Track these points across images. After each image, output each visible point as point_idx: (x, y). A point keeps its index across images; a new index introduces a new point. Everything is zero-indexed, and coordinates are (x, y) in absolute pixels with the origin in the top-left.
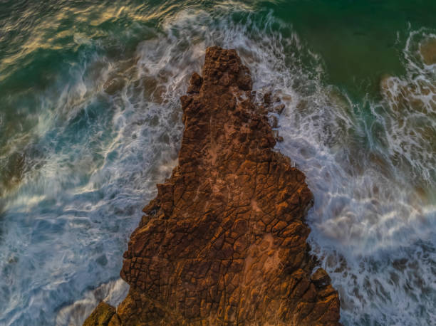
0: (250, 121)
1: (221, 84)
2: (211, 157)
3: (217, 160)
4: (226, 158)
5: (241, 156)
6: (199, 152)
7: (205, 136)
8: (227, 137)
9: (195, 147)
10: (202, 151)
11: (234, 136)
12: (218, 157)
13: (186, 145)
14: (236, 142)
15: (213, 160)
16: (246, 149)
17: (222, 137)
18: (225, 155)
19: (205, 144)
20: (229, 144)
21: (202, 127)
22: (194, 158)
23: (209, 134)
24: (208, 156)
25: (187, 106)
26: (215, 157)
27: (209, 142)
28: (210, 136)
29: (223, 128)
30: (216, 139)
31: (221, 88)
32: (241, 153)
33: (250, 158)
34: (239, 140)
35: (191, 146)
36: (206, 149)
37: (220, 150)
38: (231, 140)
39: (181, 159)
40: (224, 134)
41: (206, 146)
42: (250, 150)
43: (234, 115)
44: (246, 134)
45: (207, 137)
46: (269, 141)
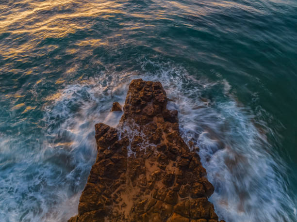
0: (178, 158)
1: (145, 114)
2: (124, 205)
3: (133, 210)
4: (145, 208)
5: (166, 207)
6: (108, 196)
7: (120, 174)
8: (148, 178)
9: (105, 189)
10: (112, 195)
11: (157, 177)
12: (135, 205)
13: (92, 184)
14: (160, 185)
15: (127, 211)
16: (174, 196)
17: (141, 177)
18: (144, 204)
19: (118, 185)
20: (151, 188)
21: (117, 161)
22: (100, 205)
23: (125, 171)
24: (120, 204)
25: (102, 134)
26: (130, 205)
27: (124, 183)
28: (126, 175)
29: (144, 165)
30: (133, 179)
31: (144, 117)
32: (167, 203)
33: (180, 211)
34: (164, 183)
35: (99, 187)
36: (119, 192)
37: (138, 196)
38: (154, 182)
39: (83, 204)
40: (144, 173)
41: (118, 189)
42: (180, 198)
43: (159, 149)
44: (174, 175)
45: (122, 175)
46: (205, 188)
